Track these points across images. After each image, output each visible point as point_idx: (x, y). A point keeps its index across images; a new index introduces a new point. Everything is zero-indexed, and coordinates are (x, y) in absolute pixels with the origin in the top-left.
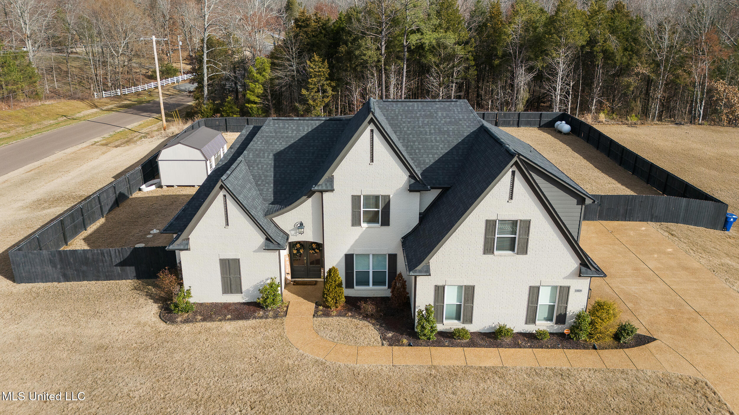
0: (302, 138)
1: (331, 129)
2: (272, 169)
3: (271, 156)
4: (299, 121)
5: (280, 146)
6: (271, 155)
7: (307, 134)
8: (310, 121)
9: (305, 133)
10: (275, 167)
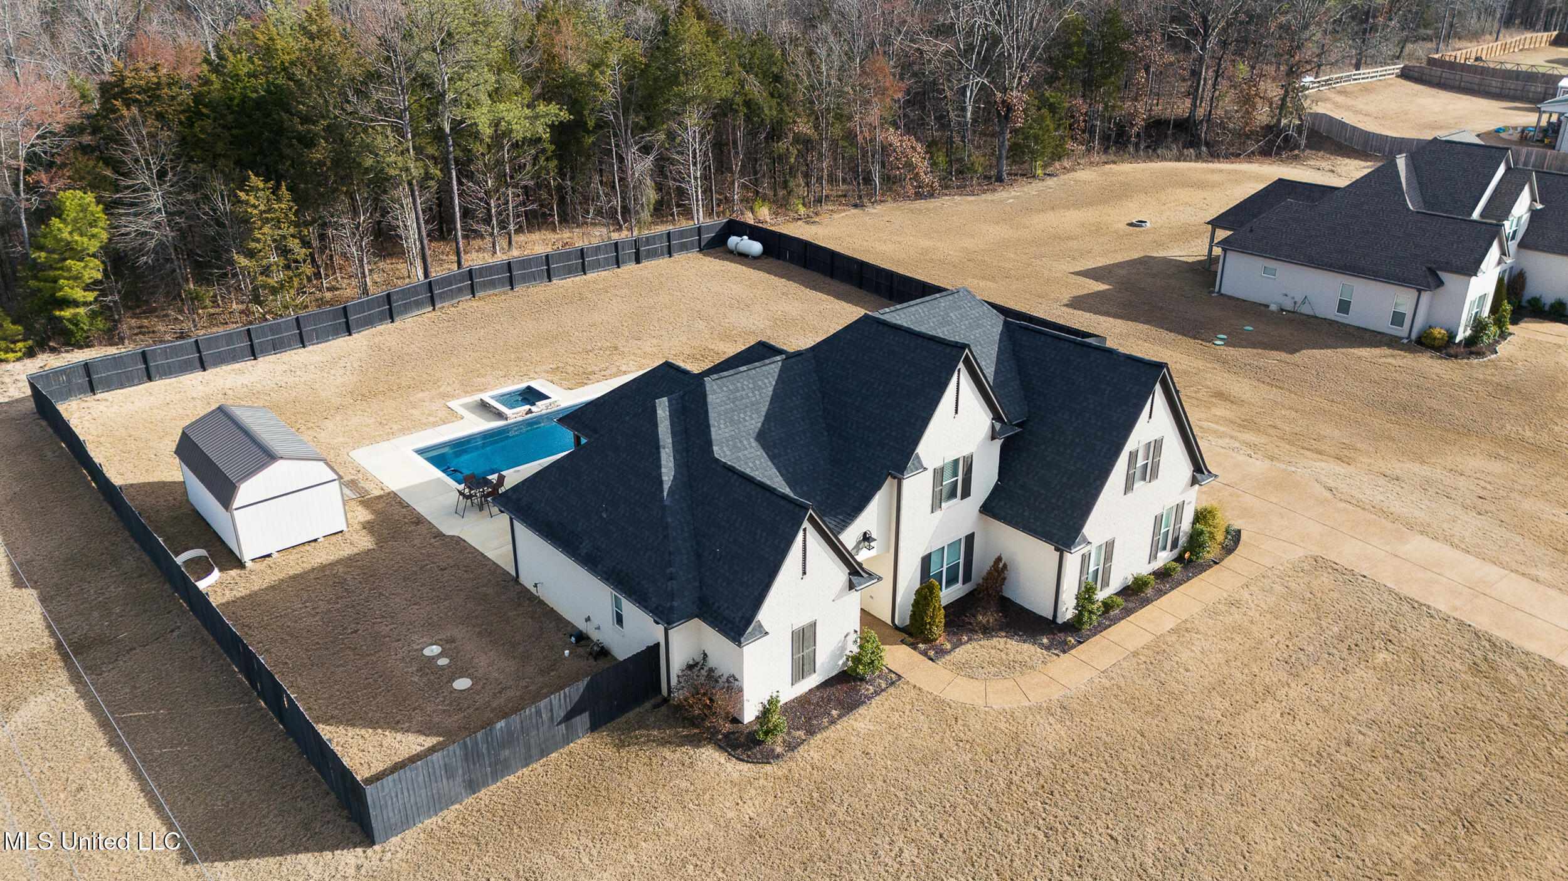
0: (772, 399)
1: (798, 372)
2: (770, 463)
3: (754, 444)
4: (749, 372)
5: (755, 422)
6: (752, 440)
7: (774, 390)
8: (763, 368)
9: (771, 389)
10: (772, 458)
